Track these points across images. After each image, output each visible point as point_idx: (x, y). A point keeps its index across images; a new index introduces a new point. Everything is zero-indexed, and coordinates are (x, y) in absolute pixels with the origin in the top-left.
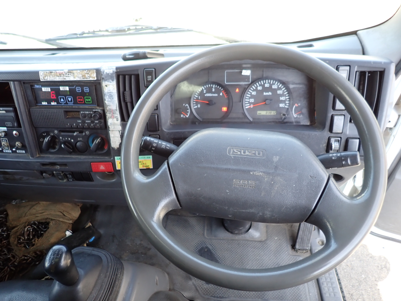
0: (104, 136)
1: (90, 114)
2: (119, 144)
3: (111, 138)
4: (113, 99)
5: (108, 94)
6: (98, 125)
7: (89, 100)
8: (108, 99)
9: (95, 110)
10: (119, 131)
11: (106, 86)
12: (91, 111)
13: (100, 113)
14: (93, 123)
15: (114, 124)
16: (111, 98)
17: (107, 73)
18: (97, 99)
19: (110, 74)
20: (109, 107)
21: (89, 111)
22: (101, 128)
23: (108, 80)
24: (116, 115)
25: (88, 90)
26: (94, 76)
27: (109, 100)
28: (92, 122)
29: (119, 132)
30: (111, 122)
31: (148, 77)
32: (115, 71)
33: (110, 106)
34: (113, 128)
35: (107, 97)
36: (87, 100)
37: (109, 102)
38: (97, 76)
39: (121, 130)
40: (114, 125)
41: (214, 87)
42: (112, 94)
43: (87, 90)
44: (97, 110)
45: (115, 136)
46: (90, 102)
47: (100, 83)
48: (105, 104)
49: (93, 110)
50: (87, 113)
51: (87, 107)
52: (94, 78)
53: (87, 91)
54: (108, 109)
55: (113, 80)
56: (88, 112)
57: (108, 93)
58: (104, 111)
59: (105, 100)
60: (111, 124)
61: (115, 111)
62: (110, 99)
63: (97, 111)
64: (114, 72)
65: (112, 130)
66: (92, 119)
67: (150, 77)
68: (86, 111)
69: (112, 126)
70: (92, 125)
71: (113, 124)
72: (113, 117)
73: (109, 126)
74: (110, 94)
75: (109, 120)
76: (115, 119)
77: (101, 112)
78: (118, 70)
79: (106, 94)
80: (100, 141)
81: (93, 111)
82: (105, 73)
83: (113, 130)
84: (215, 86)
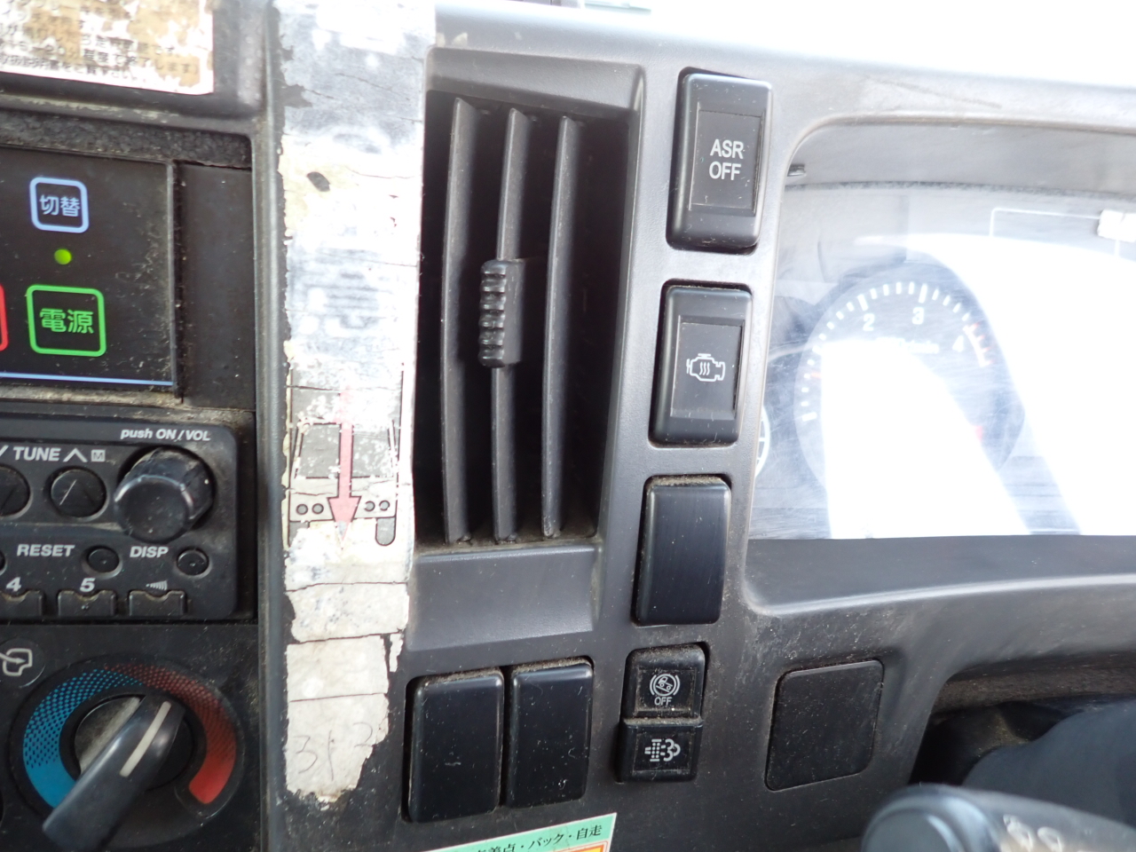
0: (207, 690)
1: (74, 465)
2: (368, 753)
3: (293, 713)
4: (368, 322)
5: (332, 273)
6: (162, 585)
7: (81, 321)
8: (322, 318)
9: (144, 434)
10: (386, 638)
11: (319, 180)
12: (87, 444)
13: (205, 468)
14: (99, 568)
15: (348, 579)
16: (354, 317)
17: (348, 41)
18: (181, 315)
19: (372, 63)
20: (320, 402)
21: (65, 443)
22: (189, 616)
23: (351, 121)
24: (376, 490)
25: (78, 206)
26: (184, 53)
27: (333, 327)
28: (97, 555)
29: (388, 645)
30: (318, 562)
31: (716, 147)
32: (430, 36)
33: (330, 393)
34: (328, 610)
35: (318, 299)
36: (53, 320)
37: (323, 357)
38: (224, 59)
39: (403, 632)
40: (340, 584)
41: (922, 298)
42: (371, 279)
43: (69, 207)
44: (168, 434)
45: (337, 690)
46: (90, 341)
47: (245, 140)
48: (284, 369)
49: (126, 434)
50: (40, 463)
51: (49, 395)
52: (189, 68)
53: (61, 219)
54: (304, 421)
55: (394, 131)
56: (51, 454)
57: (332, 257)
58: (247, 441)
59: (285, 333)
60: (315, 572)
61: (380, 446)
62: (345, 321)
63: (167, 446)
64: (423, 53)
65: (318, 631)
66: (105, 526)
67: (736, 148)
68: (32, 442)
69: (329, 593)
70: (88, 584)
71: (332, 577)
72: (343, 506)
73: (294, 597)
74: (351, 268)
75: (302, 533)
76: (364, 529)
77: (221, 454)
78: (461, 40)
79: (312, 266)
80: (163, 741)
81: (112, 444)
82: (320, 39)
83: (333, 629)
84: (930, 295)
